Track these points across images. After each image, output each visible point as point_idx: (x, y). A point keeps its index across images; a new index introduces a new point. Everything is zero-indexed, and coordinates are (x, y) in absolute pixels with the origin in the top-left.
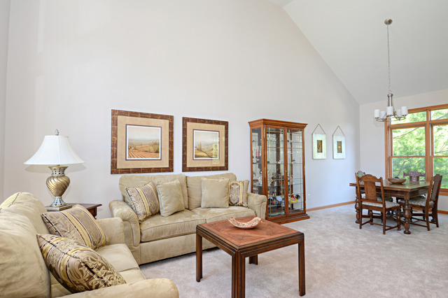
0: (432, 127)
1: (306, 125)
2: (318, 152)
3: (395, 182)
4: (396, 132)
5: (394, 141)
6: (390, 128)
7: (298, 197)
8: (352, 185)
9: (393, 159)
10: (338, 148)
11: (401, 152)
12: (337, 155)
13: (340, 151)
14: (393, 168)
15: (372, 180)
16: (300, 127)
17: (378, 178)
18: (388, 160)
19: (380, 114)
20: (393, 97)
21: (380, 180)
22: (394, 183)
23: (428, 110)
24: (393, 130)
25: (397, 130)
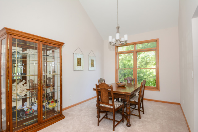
0: (137, 53)
1: (63, 43)
2: (78, 66)
3: (120, 85)
4: (120, 56)
5: (119, 62)
6: (118, 54)
7: (56, 101)
8: (94, 89)
9: (119, 70)
10: (91, 64)
11: (122, 67)
12: (91, 68)
13: (92, 65)
14: (119, 74)
15: (106, 88)
16: (60, 45)
17: (110, 86)
18: (117, 71)
19: (112, 40)
20: (119, 29)
21: (111, 87)
22: (119, 87)
23: (135, 44)
24: (119, 55)
25: (121, 55)
